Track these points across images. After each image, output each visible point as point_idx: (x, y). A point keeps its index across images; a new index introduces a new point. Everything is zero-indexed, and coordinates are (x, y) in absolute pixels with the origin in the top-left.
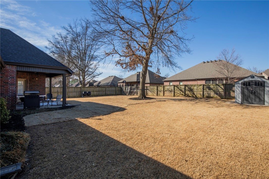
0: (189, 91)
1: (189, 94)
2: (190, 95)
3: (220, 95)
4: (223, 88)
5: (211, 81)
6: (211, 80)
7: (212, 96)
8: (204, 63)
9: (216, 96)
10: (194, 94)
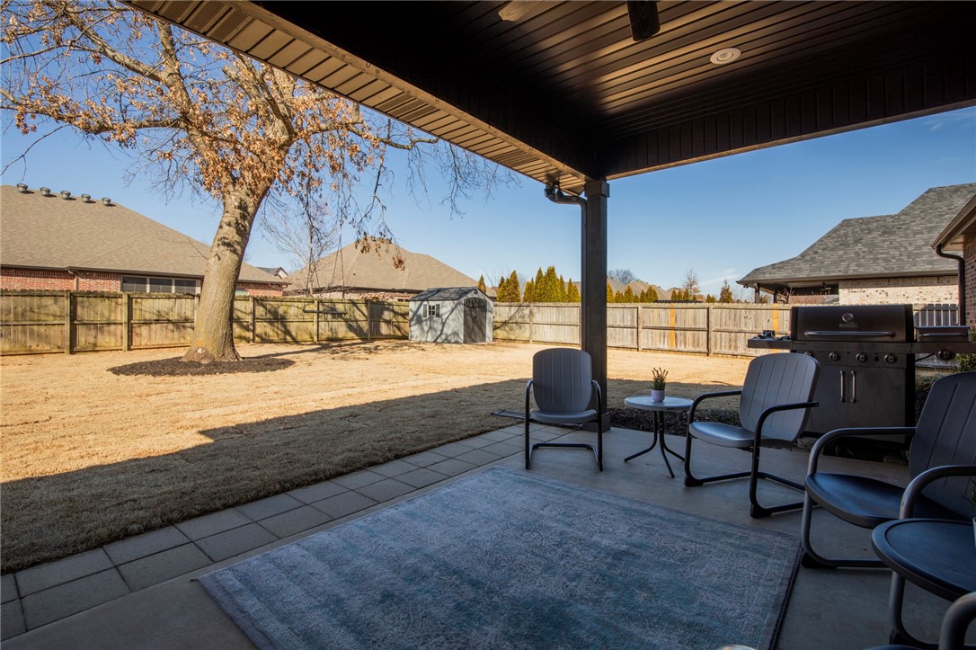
0: (270, 322)
1: (271, 333)
2: (276, 339)
3: (358, 331)
4: (366, 312)
5: (148, 286)
6: (148, 280)
7: (340, 336)
8: (26, 191)
9: (351, 335)
10: (287, 332)
